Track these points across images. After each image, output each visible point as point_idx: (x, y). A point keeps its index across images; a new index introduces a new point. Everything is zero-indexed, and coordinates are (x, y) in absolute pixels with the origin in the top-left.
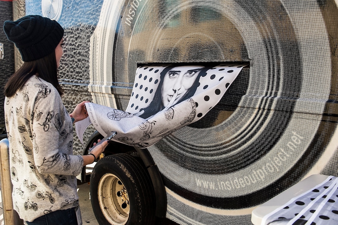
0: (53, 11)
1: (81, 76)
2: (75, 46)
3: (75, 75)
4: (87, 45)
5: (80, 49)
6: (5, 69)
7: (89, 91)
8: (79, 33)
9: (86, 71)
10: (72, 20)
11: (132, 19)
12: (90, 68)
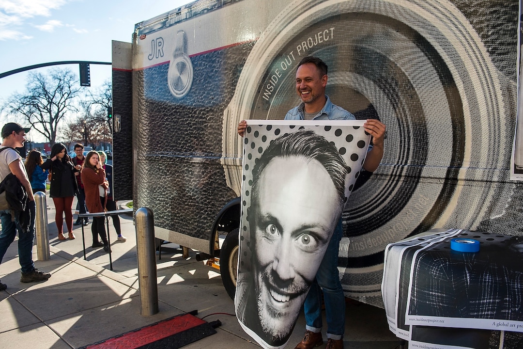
0: (182, 83)
1: (212, 150)
2: (206, 119)
3: (205, 148)
4: (220, 118)
5: (212, 122)
6: (121, 143)
7: (221, 163)
8: (211, 107)
9: (218, 144)
10: (204, 93)
11: (270, 94)
12: (222, 141)
